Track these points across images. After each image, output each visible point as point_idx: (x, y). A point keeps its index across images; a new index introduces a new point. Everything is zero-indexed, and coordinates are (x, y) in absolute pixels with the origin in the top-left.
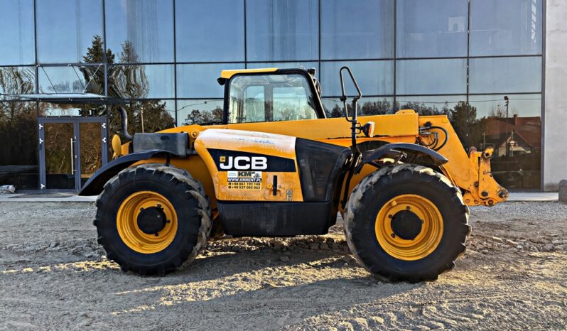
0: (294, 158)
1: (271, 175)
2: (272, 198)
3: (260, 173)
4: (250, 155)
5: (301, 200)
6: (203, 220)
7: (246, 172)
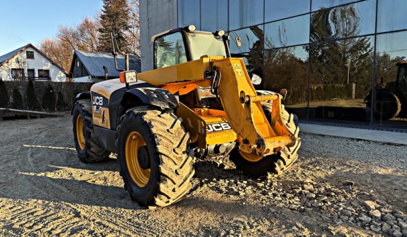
0: (109, 99)
1: (103, 109)
2: (102, 125)
3: (100, 107)
5: (109, 128)
6: (91, 134)
7: (98, 107)
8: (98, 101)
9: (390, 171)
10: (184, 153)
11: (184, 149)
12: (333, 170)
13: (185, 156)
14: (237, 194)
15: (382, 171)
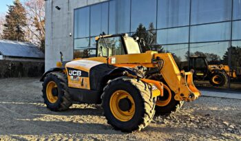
0: (89, 72)
1: (82, 78)
2: (81, 87)
3: (79, 77)
4: (77, 70)
5: (89, 89)
7: (75, 77)
8: (75, 73)
9: (216, 109)
14: (163, 123)
15: (214, 109)
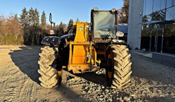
10: (50, 66)
11: (50, 64)
12: (167, 94)
13: (50, 67)
